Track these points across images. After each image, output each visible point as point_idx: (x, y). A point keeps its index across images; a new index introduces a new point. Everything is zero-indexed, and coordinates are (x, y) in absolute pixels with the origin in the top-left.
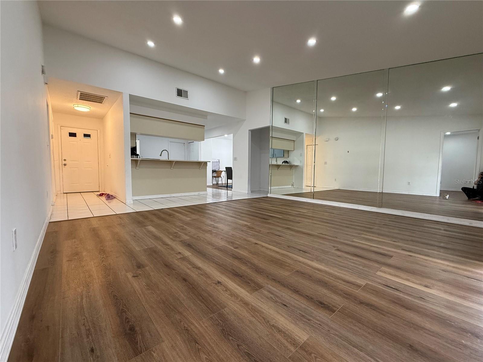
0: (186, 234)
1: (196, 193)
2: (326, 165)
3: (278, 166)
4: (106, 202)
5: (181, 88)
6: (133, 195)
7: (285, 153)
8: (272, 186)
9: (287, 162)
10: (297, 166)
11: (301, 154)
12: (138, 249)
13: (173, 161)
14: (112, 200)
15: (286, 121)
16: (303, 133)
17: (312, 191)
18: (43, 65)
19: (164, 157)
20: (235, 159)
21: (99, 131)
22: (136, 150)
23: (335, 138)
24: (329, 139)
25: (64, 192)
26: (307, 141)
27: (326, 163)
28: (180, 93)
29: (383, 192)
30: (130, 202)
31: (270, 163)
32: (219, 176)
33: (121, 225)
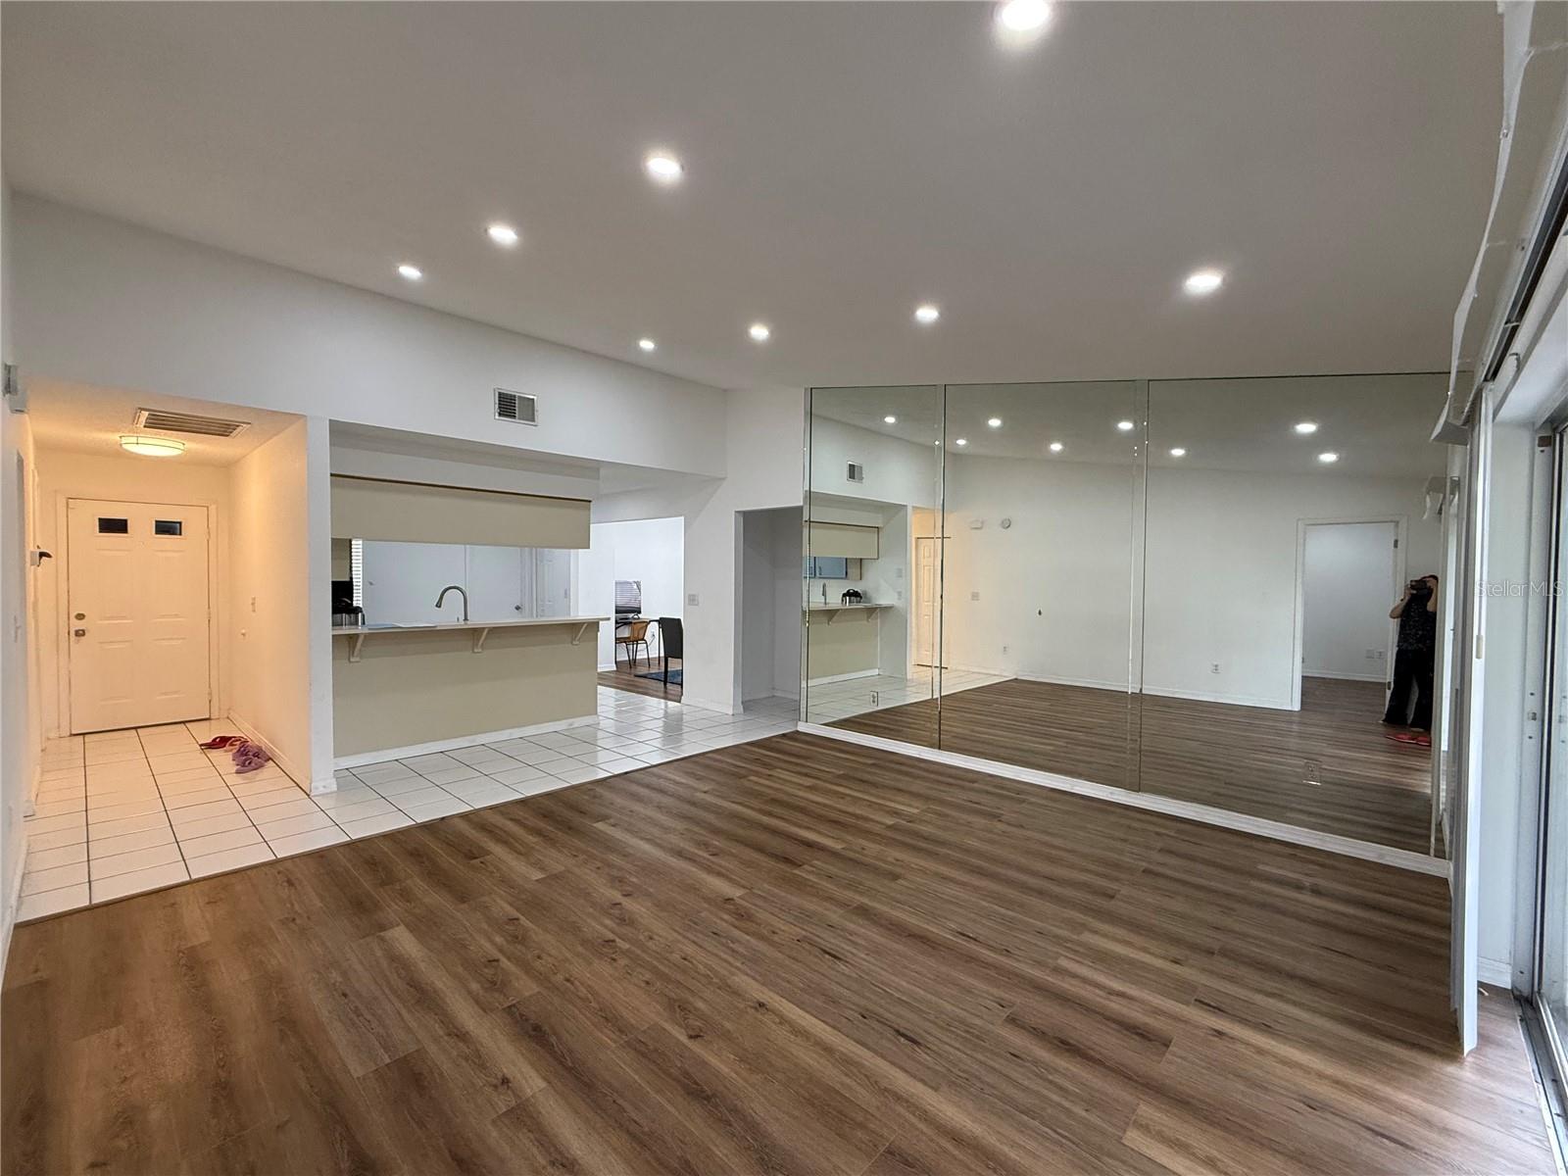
0: (526, 967)
1: (561, 725)
2: (976, 602)
3: (830, 614)
4: (234, 779)
5: (509, 388)
6: (338, 753)
7: (853, 566)
8: (812, 679)
9: (856, 594)
10: (887, 609)
11: (900, 570)
12: (357, 1070)
13: (484, 628)
14: (259, 770)
15: (853, 472)
16: (905, 506)
17: (935, 697)
18: (9, 363)
19: (450, 617)
20: (691, 600)
21: (213, 508)
22: (352, 593)
23: (1000, 522)
24: (982, 523)
25: (74, 732)
26: (915, 526)
27: (975, 596)
28: (507, 406)
29: (1144, 692)
30: (324, 787)
31: (805, 605)
32: (637, 639)
33: (292, 925)
